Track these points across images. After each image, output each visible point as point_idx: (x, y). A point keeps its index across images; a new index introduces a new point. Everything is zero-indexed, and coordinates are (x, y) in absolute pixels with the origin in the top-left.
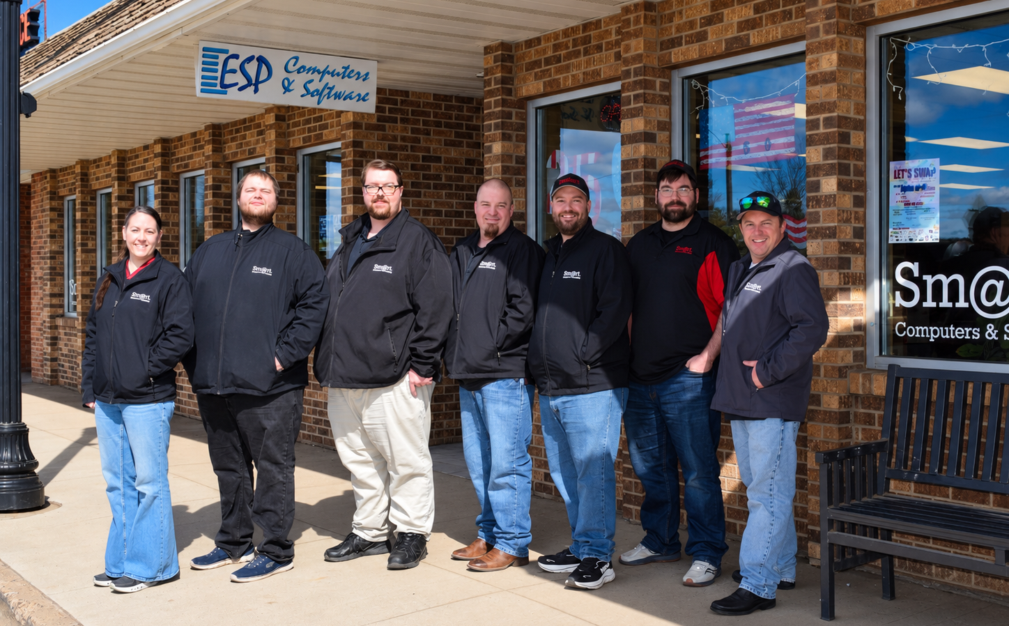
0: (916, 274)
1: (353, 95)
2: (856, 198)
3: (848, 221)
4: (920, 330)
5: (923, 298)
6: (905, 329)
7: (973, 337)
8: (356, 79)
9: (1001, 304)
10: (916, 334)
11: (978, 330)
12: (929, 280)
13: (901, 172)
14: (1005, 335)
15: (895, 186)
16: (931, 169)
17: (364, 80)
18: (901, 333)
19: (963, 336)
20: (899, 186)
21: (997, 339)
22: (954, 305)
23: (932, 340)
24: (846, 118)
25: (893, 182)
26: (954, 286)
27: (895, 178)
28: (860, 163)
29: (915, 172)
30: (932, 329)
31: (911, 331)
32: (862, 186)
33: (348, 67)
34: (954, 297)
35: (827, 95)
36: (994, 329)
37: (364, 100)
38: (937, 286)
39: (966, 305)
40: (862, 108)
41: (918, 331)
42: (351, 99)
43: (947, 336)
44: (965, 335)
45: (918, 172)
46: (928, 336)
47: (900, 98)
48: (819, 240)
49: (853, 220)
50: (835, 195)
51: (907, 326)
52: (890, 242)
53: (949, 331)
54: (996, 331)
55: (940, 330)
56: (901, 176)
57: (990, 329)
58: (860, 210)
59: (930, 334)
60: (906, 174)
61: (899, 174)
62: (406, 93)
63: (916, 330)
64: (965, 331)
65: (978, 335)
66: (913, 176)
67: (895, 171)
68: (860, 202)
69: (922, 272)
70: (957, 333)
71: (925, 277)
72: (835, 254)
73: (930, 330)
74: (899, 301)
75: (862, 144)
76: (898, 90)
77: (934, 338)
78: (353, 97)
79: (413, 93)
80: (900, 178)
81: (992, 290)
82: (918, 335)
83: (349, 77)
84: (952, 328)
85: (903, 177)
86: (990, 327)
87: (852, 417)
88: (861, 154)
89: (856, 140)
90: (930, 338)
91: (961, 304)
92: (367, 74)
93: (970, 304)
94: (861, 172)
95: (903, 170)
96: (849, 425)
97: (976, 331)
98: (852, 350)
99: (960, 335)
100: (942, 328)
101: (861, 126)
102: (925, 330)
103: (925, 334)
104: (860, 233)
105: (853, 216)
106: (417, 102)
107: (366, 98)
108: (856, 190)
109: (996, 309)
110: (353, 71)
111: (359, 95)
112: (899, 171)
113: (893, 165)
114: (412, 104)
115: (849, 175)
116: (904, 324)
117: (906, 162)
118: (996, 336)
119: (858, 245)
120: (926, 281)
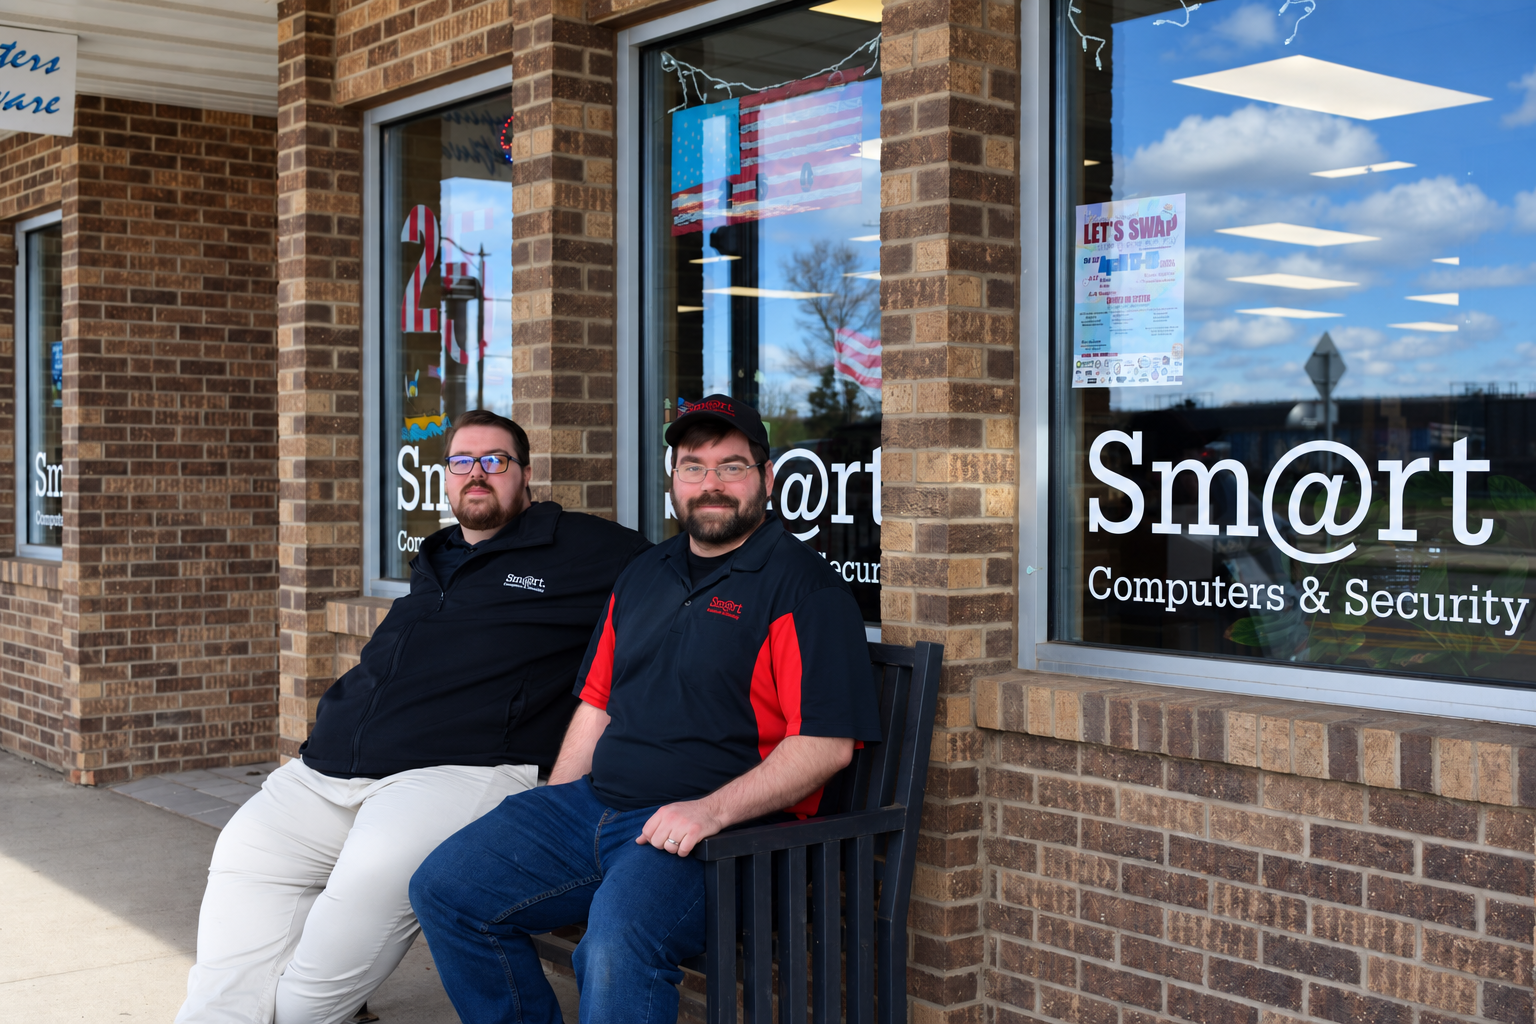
0: (1137, 458)
1: (25, 101)
2: (994, 285)
3: (974, 336)
4: (1144, 585)
5: (1152, 513)
6: (1111, 584)
7: (1269, 606)
8: (32, 69)
9: (1335, 530)
10: (1134, 594)
11: (1281, 589)
12: (1167, 471)
13: (1100, 229)
14: (1348, 604)
15: (1087, 261)
16: (1165, 218)
17: (48, 71)
18: (1101, 592)
19: (1245, 603)
20: (1095, 260)
21: (1328, 611)
22: (1223, 530)
23: (1170, 609)
24: (972, 105)
25: (1082, 251)
26: (1223, 486)
27: (1087, 241)
28: (1006, 209)
29: (1132, 226)
30: (1171, 584)
31: (1123, 589)
32: (1011, 260)
33: (14, 46)
34: (1223, 511)
35: (929, 51)
36: (1320, 589)
37: (48, 110)
38: (1185, 486)
39: (1254, 531)
40: (1008, 84)
41: (1139, 589)
42: (20, 107)
43: (1206, 602)
44: (1250, 601)
45: (1138, 226)
46: (1160, 600)
47: (1099, 63)
48: (908, 381)
49: (988, 338)
50: (942, 279)
51: (1114, 577)
52: (1075, 385)
53: (1212, 590)
54: (1324, 594)
55: (1190, 588)
56: (1100, 236)
57: (1310, 587)
58: (1004, 312)
59: (1165, 595)
60: (1112, 232)
61: (1095, 232)
62: (194, 113)
63: (1134, 585)
64: (1250, 591)
65: (1281, 600)
66: (1126, 237)
67: (1086, 227)
68: (1005, 295)
69: (1149, 455)
70: (1231, 595)
71: (1157, 466)
72: (944, 412)
73: (1166, 588)
74: (1097, 520)
75: (1011, 168)
76: (1092, 44)
77: (1174, 605)
78: (24, 104)
79: (209, 112)
80: (1098, 241)
81: (1315, 497)
82: (1138, 598)
83: (14, 65)
84: (1218, 584)
85: (1104, 240)
86: (1311, 585)
87: (982, 782)
88: (1008, 189)
89: (993, 155)
90: (1166, 604)
91: (1242, 528)
92: (55, 61)
93: (1263, 531)
94: (1009, 227)
95: (1105, 225)
96: (976, 799)
97: (1276, 592)
98: (984, 628)
99: (1238, 600)
100: (1193, 584)
101: (1008, 124)
102: (1155, 586)
103: (1155, 595)
104: (1006, 365)
105: (988, 326)
106: (218, 130)
107: (53, 108)
108: (993, 268)
109: (1323, 542)
110: (23, 53)
111: (38, 101)
112: (1095, 225)
113: (1083, 213)
114: (207, 132)
115: (979, 233)
116: (1108, 572)
117: (1115, 204)
118: (1325, 606)
119: (999, 393)
120: (1160, 473)
